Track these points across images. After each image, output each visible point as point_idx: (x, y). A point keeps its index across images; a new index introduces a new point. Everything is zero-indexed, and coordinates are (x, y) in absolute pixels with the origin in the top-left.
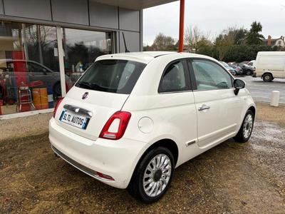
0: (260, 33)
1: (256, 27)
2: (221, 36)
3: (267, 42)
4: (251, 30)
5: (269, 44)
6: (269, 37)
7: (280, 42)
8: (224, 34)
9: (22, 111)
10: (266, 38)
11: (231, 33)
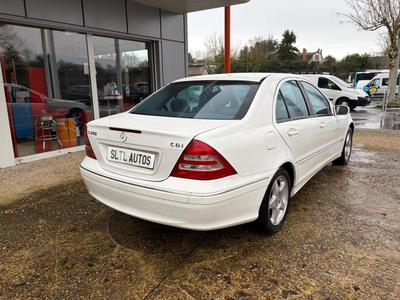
0: (293, 45)
1: (289, 38)
2: (246, 48)
3: (302, 56)
4: (283, 42)
5: (304, 59)
6: (304, 50)
7: (317, 57)
8: (249, 46)
9: (48, 149)
10: (301, 51)
11: (257, 44)
